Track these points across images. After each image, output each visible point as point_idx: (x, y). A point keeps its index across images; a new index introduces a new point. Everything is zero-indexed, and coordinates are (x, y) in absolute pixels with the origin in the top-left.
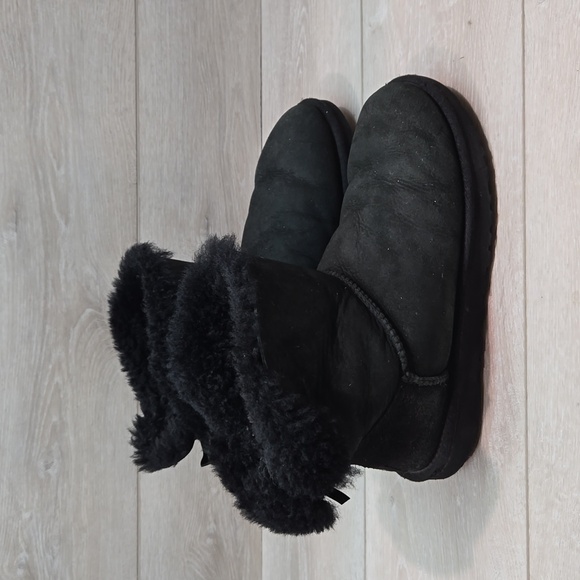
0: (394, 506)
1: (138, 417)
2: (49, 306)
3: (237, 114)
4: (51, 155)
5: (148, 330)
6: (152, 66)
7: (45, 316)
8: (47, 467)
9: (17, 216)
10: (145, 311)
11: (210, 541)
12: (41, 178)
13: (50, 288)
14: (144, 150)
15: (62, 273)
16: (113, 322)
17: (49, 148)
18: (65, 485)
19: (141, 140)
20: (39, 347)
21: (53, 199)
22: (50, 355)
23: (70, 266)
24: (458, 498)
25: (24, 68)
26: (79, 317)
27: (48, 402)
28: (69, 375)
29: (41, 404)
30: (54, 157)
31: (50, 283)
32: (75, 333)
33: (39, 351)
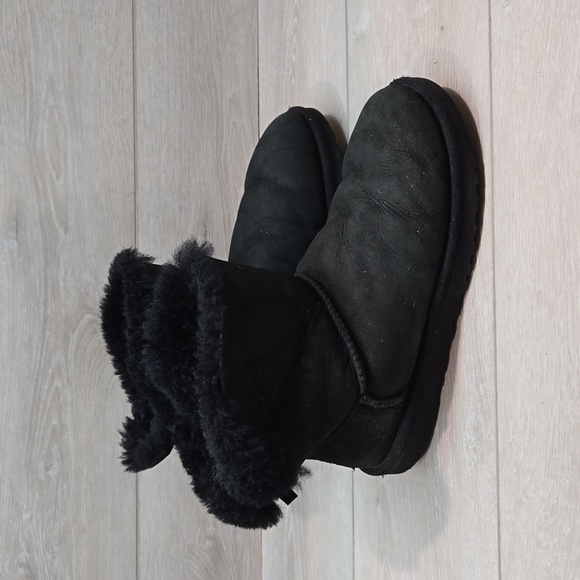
0: (379, 507)
1: (128, 419)
2: (49, 312)
3: (235, 124)
4: (51, 166)
5: (127, 333)
6: (149, 78)
7: (45, 322)
8: (47, 469)
9: (17, 225)
10: (125, 314)
11: (209, 543)
12: (40, 188)
13: (50, 295)
14: (142, 160)
15: (61, 280)
16: (105, 327)
17: (48, 160)
18: (65, 487)
19: (139, 150)
20: (39, 352)
21: (53, 209)
22: (50, 360)
23: (69, 273)
24: (436, 498)
25: (24, 82)
26: (78, 323)
27: (48, 405)
28: (68, 379)
29: (41, 407)
30: (54, 168)
31: (50, 289)
32: (74, 337)
33: (39, 356)
